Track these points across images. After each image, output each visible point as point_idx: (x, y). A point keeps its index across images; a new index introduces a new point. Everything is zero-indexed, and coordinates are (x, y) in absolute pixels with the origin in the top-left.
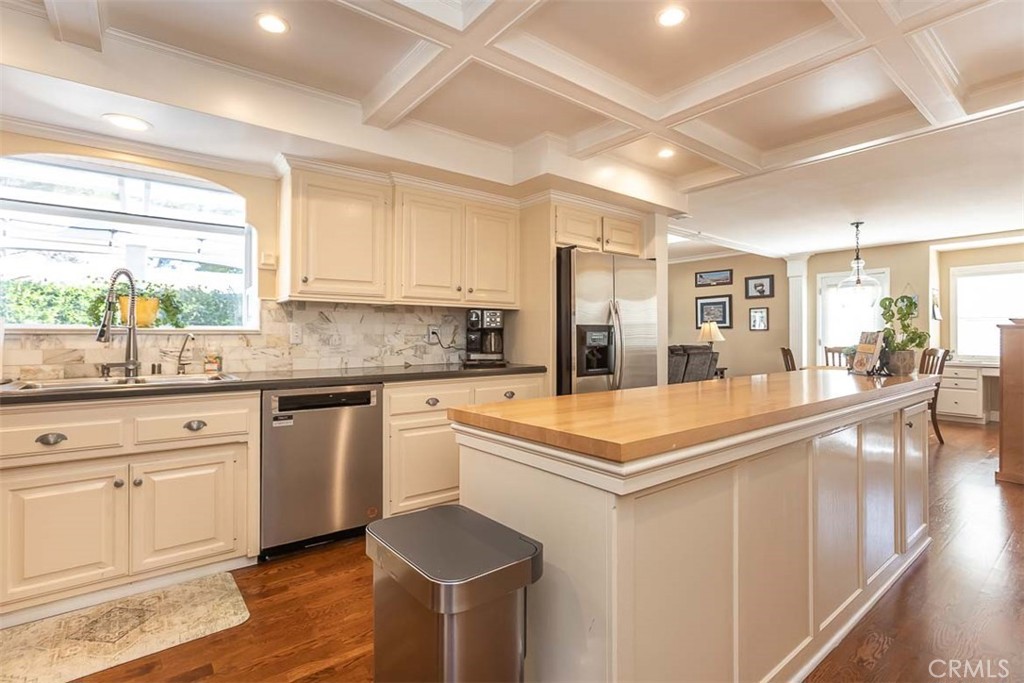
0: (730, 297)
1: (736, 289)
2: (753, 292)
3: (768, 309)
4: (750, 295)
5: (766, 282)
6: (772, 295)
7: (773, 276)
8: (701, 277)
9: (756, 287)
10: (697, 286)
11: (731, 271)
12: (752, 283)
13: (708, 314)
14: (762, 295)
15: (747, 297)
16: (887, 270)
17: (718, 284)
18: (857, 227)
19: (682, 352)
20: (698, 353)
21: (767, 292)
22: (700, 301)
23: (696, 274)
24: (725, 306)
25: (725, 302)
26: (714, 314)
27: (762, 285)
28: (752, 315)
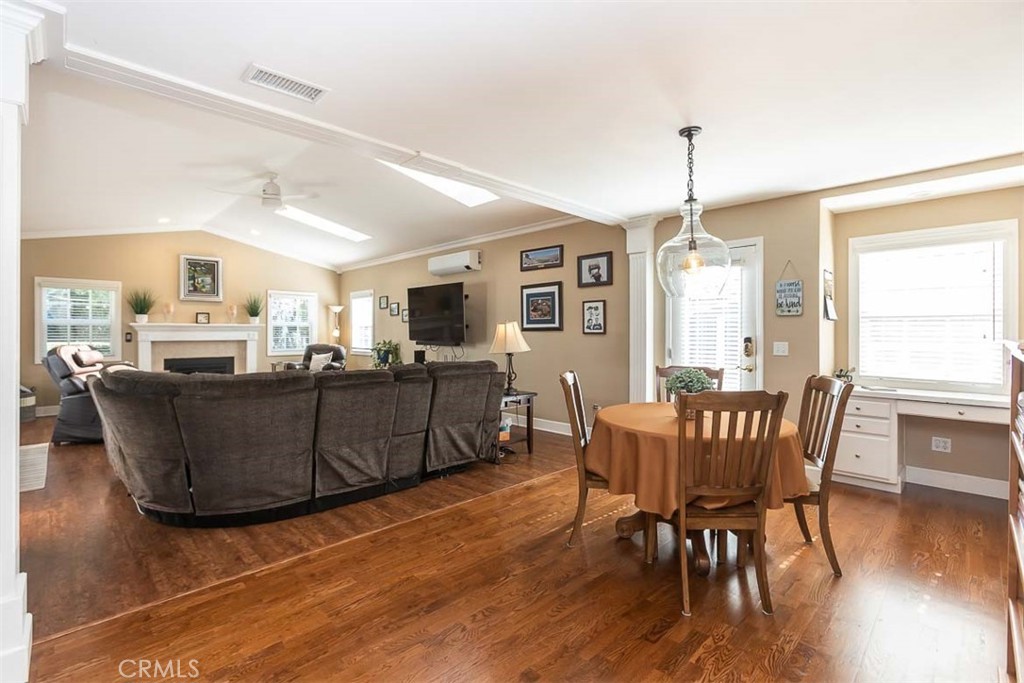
0: (560, 284)
1: (566, 274)
2: (587, 278)
3: (604, 302)
4: (584, 281)
5: (603, 262)
6: (610, 282)
7: (611, 253)
8: (527, 256)
9: (590, 270)
10: (523, 269)
11: (561, 247)
12: (586, 264)
13: (535, 310)
14: (597, 282)
15: (581, 285)
16: (759, 240)
17: (546, 267)
18: (690, 136)
19: (425, 375)
20: (458, 377)
21: (604, 278)
22: (526, 291)
23: (522, 252)
24: (554, 298)
25: (554, 293)
26: (541, 310)
27: (598, 267)
28: (586, 312)
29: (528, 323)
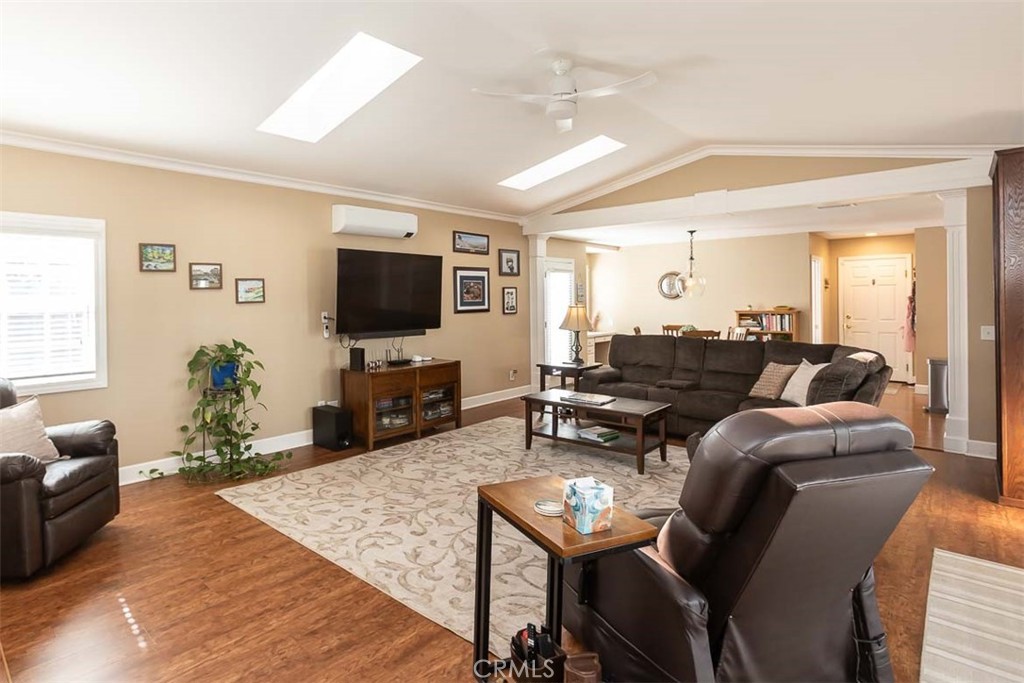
0: (488, 271)
1: (490, 261)
2: (505, 269)
3: (516, 288)
6: (518, 274)
7: (519, 251)
8: (460, 238)
9: (507, 262)
10: (455, 250)
11: (488, 237)
13: (468, 292)
14: (511, 274)
15: (501, 273)
17: (477, 253)
22: (460, 273)
23: (454, 233)
24: (484, 282)
25: (484, 278)
26: (473, 293)
27: (512, 261)
28: (506, 296)
29: (461, 305)
